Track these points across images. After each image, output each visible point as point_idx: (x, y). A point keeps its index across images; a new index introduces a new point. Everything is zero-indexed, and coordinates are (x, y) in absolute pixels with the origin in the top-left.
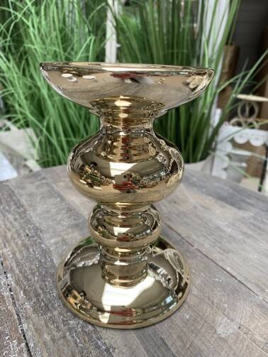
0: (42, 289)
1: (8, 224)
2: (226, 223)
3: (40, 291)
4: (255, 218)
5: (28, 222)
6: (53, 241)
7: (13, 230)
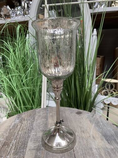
0: (19, 148)
1: (27, 124)
2: (97, 147)
3: (18, 148)
5: (32, 125)
6: (33, 134)
7: (26, 127)
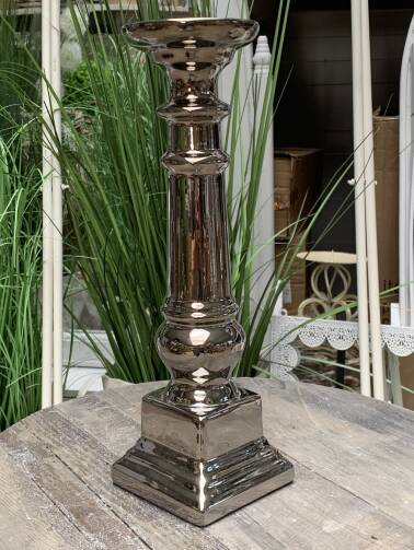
1: (79, 454)
2: (358, 448)
4: (398, 442)
7: (88, 460)
